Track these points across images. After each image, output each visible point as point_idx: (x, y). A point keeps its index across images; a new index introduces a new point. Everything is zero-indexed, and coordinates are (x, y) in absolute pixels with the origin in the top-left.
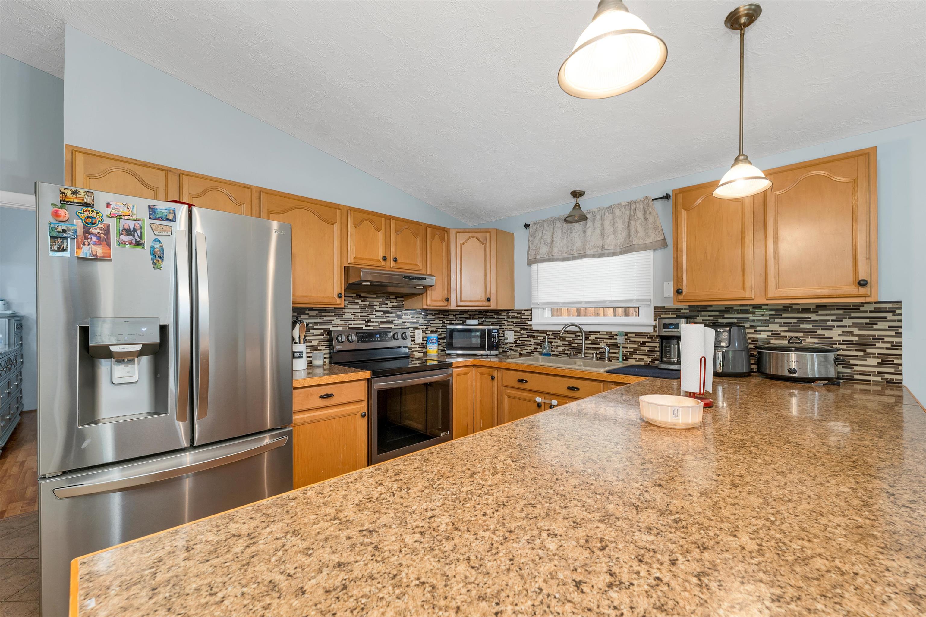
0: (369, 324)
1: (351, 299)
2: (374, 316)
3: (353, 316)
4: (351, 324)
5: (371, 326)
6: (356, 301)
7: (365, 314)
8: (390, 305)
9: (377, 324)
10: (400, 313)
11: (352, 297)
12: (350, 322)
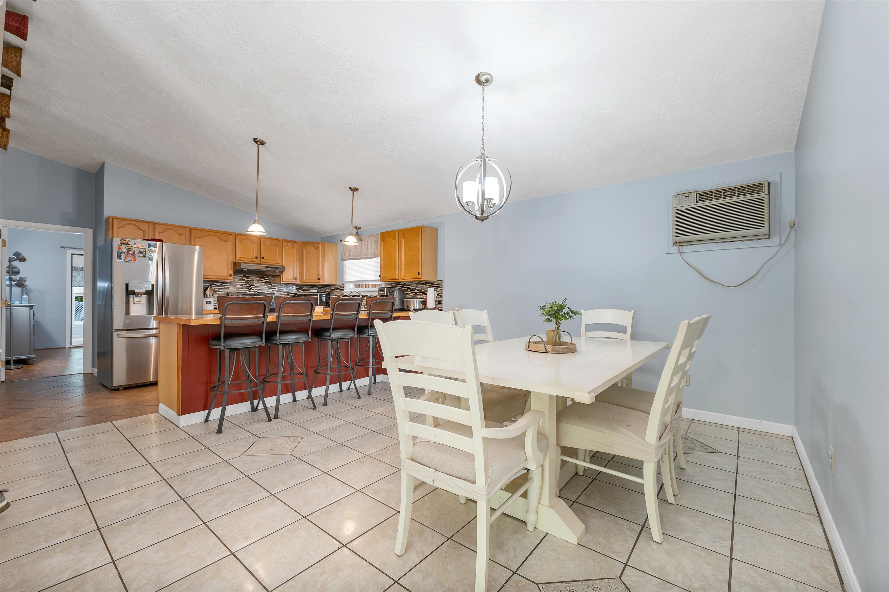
0: (251, 290)
1: (240, 277)
2: (254, 287)
3: (242, 286)
4: (240, 290)
5: (252, 291)
6: (243, 278)
7: (249, 285)
8: (264, 281)
9: (256, 291)
10: (271, 285)
11: (241, 276)
12: (239, 289)
